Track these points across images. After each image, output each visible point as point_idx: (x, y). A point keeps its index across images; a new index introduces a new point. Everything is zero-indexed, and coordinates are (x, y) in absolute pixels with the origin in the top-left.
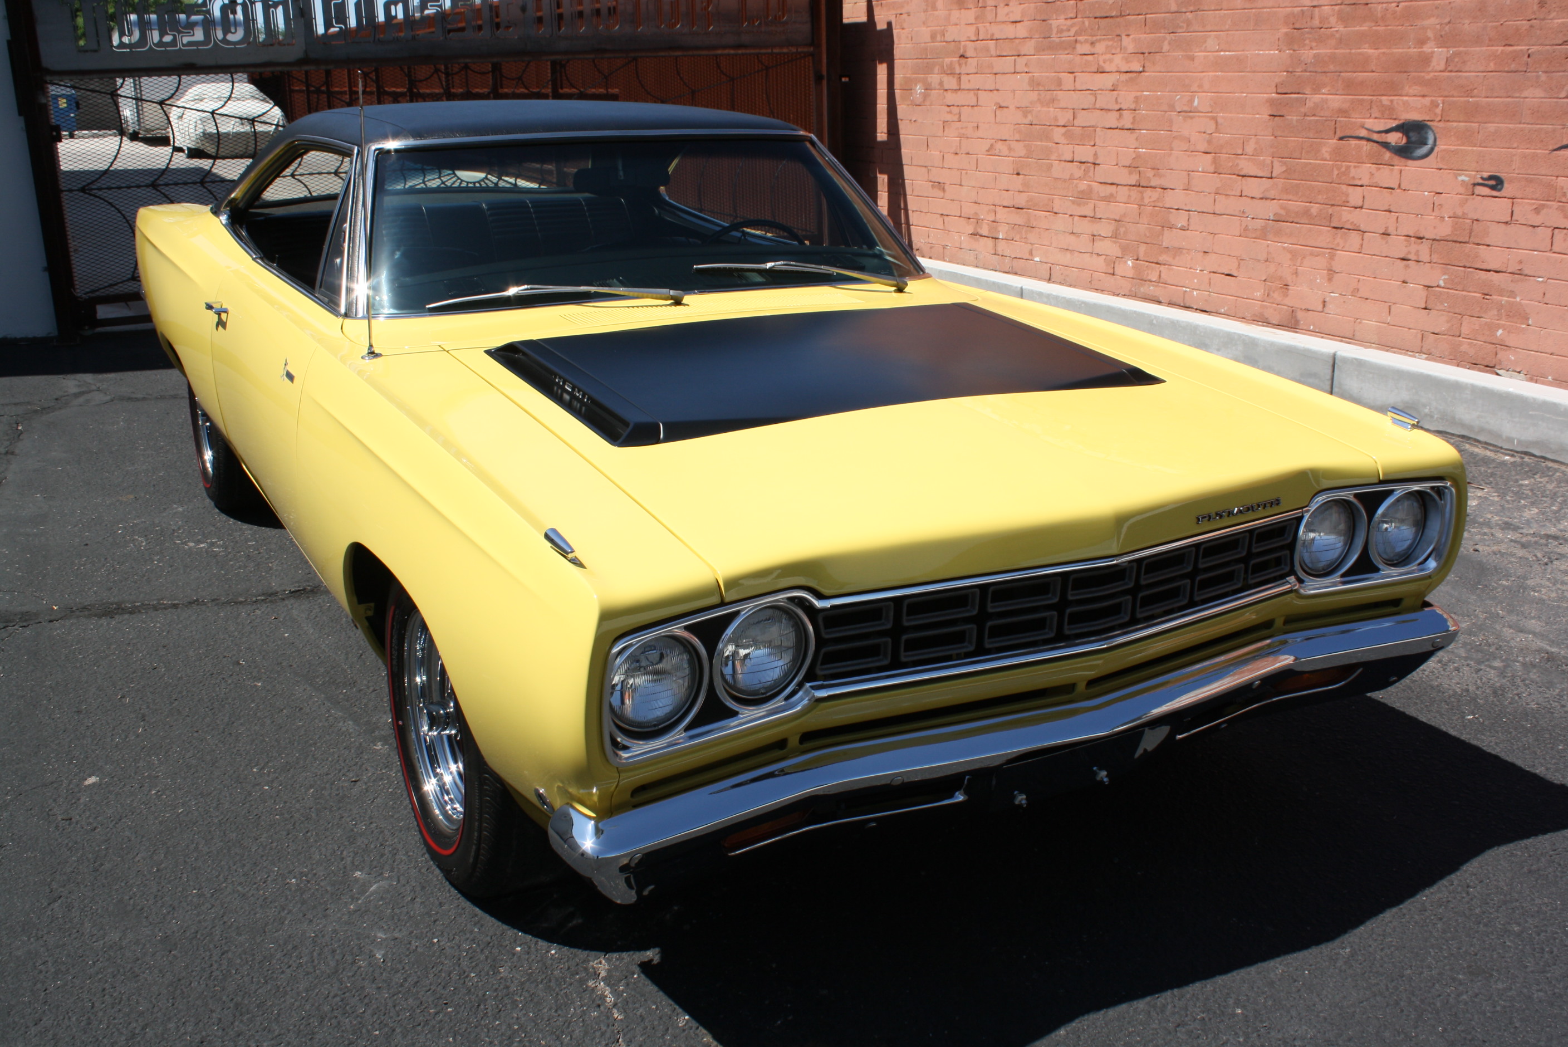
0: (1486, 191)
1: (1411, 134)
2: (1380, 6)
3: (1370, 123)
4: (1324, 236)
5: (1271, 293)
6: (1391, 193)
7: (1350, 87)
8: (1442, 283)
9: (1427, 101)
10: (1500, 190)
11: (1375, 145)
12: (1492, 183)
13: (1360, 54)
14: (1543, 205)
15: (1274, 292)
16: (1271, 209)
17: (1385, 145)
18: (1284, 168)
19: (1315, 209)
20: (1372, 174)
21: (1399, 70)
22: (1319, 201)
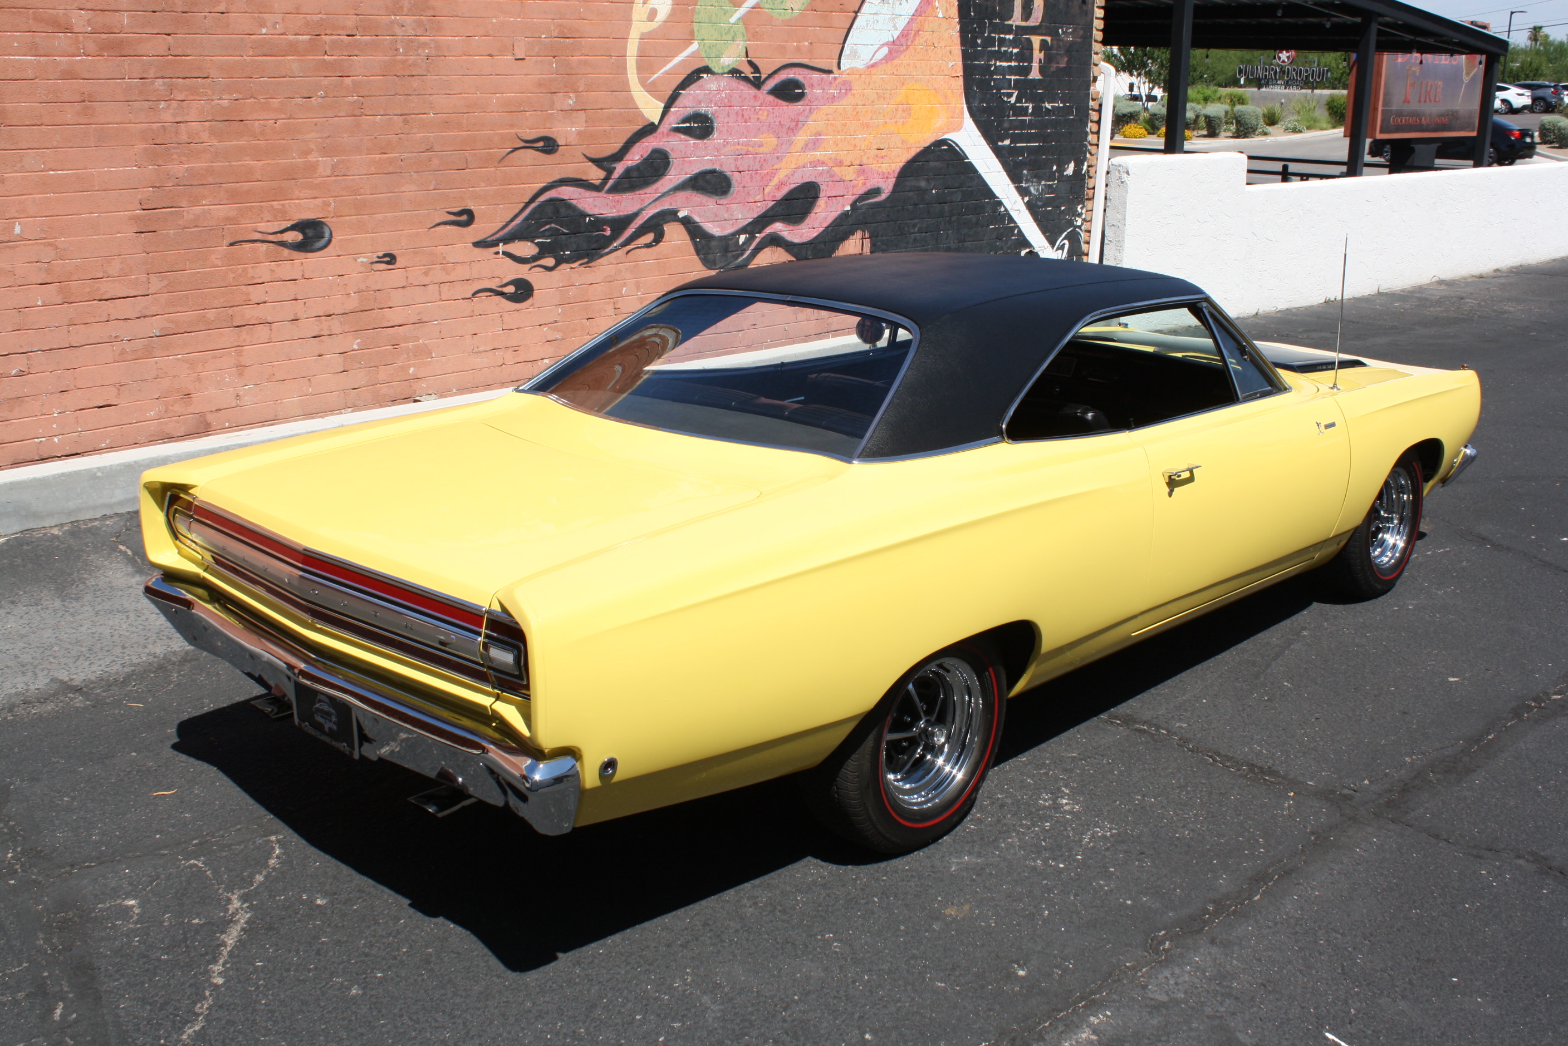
0: (384, 266)
1: (307, 231)
2: (257, 123)
3: (262, 226)
4: (228, 337)
5: (170, 408)
6: (296, 284)
7: (234, 197)
8: (355, 347)
9: (318, 201)
10: (394, 264)
11: (271, 245)
12: (387, 259)
13: (242, 165)
14: (430, 269)
15: (172, 405)
16: (155, 326)
17: (282, 244)
18: (165, 282)
19: (211, 314)
20: (273, 271)
21: (286, 177)
22: (215, 306)
